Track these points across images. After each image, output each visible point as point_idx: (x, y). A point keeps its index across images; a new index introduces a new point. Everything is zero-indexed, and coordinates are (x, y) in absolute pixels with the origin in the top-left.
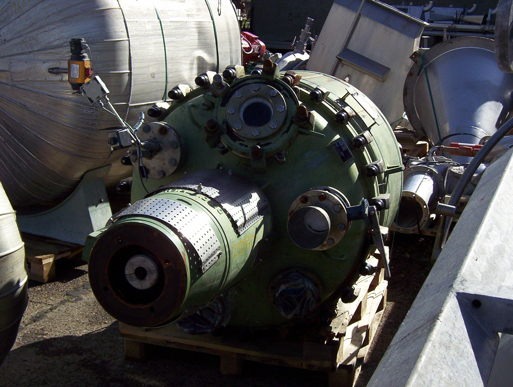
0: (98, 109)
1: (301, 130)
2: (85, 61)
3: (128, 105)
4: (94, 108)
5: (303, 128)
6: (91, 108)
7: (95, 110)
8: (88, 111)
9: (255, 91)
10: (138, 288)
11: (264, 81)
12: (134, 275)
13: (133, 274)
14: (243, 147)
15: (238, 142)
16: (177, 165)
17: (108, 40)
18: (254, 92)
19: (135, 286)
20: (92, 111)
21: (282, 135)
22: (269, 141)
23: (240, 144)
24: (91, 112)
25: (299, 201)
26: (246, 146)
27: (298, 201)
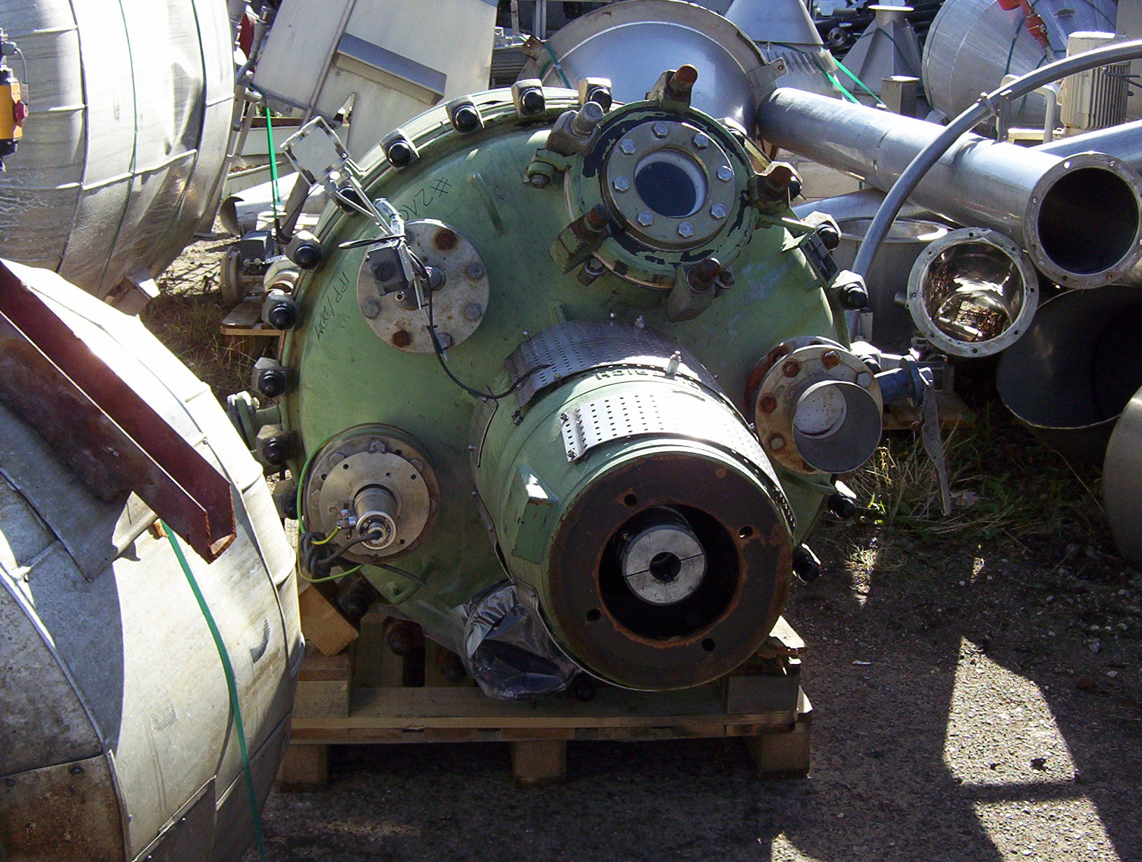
0: (27, 202)
1: (764, 218)
2: (12, 85)
3: (80, 187)
4: (18, 200)
5: (767, 214)
6: (10, 201)
7: (20, 204)
8: (5, 209)
9: (660, 137)
10: (659, 602)
11: (665, 114)
12: (649, 574)
13: (647, 571)
14: (655, 265)
15: (642, 254)
16: (481, 318)
17: (42, 31)
18: (657, 139)
19: (652, 599)
20: (13, 208)
21: (731, 231)
22: (707, 248)
23: (647, 258)
24: (10, 212)
25: (781, 373)
26: (661, 262)
27: (777, 373)
